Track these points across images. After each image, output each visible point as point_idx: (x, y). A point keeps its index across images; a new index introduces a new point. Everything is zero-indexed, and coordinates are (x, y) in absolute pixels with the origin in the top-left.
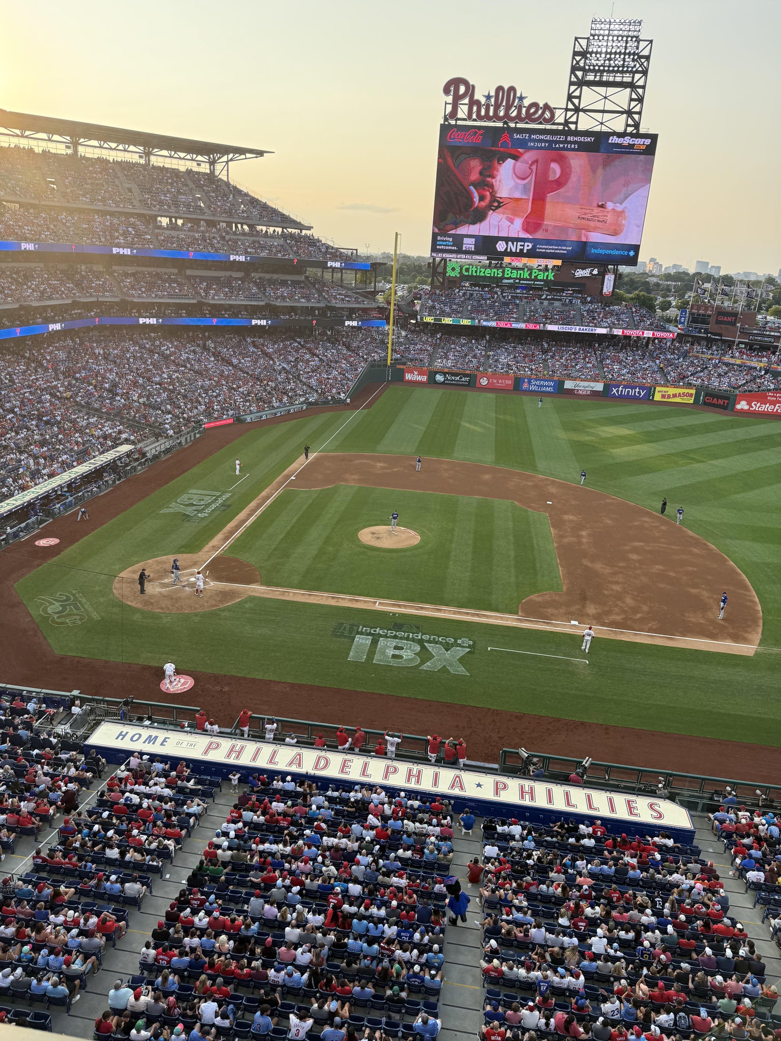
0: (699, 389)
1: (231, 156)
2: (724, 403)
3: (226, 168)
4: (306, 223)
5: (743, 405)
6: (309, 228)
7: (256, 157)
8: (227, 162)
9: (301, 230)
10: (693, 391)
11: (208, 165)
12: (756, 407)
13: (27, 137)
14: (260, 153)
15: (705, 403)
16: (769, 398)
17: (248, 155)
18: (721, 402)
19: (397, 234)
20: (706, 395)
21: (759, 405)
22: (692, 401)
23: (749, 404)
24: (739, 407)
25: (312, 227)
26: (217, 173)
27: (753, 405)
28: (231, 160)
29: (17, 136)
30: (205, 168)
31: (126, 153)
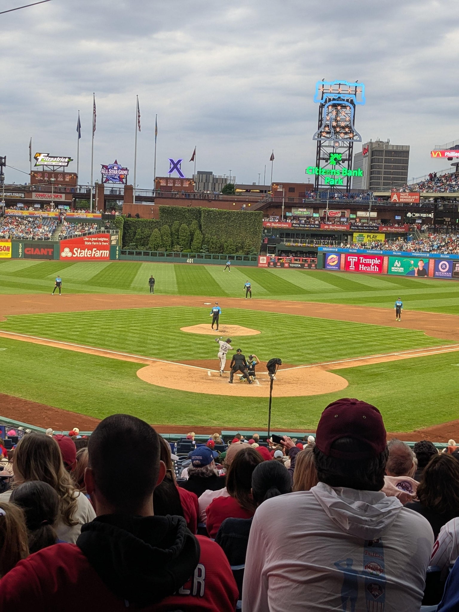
0: (15, 241)
2: (48, 252)
5: (66, 253)
10: (9, 244)
12: (78, 253)
15: (26, 256)
16: (86, 243)
18: (44, 252)
20: (25, 246)
21: (79, 251)
22: (9, 256)
23: (72, 251)
24: (63, 254)
27: (75, 251)
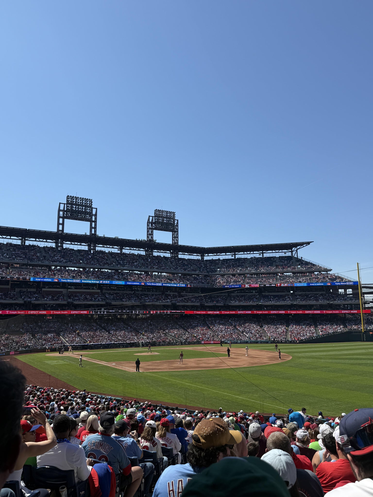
1: (298, 247)
3: (296, 253)
4: (328, 268)
6: (330, 270)
7: (306, 245)
8: (297, 249)
9: (327, 272)
11: (290, 253)
13: (218, 255)
14: (308, 243)
17: (304, 245)
19: (358, 264)
25: (332, 270)
26: (293, 255)
28: (299, 249)
29: (215, 255)
30: (289, 254)
31: (254, 254)
